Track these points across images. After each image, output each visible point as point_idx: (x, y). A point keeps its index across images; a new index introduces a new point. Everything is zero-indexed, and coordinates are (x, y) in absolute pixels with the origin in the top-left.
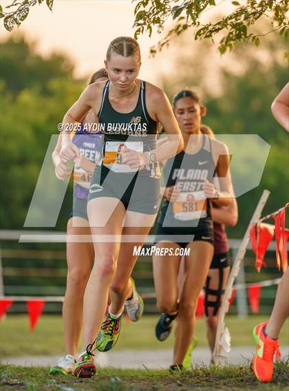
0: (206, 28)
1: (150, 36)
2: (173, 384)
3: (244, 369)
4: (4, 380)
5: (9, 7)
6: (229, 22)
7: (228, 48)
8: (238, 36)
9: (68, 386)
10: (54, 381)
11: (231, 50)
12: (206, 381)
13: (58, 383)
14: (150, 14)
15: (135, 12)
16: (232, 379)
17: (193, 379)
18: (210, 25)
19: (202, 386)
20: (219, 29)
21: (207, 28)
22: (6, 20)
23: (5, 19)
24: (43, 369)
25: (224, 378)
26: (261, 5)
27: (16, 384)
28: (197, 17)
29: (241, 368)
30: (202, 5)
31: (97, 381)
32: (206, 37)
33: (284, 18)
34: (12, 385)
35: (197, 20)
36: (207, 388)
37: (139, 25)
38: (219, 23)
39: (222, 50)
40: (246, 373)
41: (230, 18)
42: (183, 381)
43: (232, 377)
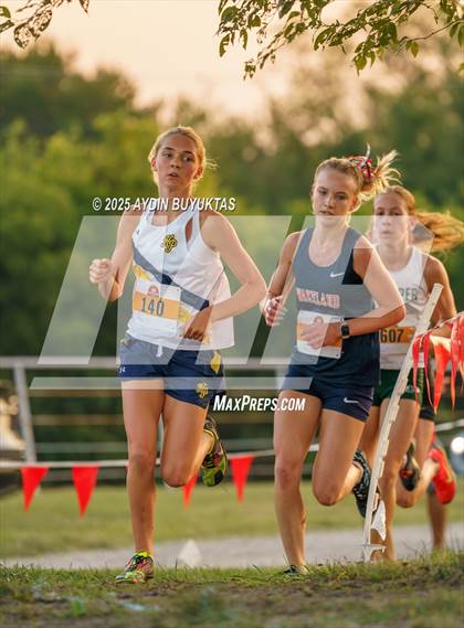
0: (331, 29)
1: (244, 46)
2: (299, 593)
3: (409, 566)
4: (37, 595)
5: (20, 10)
6: (367, 19)
7: (369, 60)
8: (383, 42)
9: (135, 602)
10: (113, 594)
11: (373, 61)
12: (350, 586)
13: (119, 598)
14: (244, 11)
15: (220, 9)
16: (390, 582)
17: (330, 584)
18: (338, 25)
19: (347, 596)
20: (353, 31)
21: (334, 31)
22: (16, 32)
23: (16, 29)
24: (97, 575)
25: (374, 580)
27: (54, 601)
28: (318, 12)
29: (405, 564)
31: (180, 592)
32: (332, 44)
33: (455, 10)
34: (49, 602)
35: (318, 18)
36: (352, 599)
37: (226, 29)
38: (352, 22)
39: (360, 64)
40: (412, 572)
41: (370, 12)
42: (315, 588)
43: (390, 579)
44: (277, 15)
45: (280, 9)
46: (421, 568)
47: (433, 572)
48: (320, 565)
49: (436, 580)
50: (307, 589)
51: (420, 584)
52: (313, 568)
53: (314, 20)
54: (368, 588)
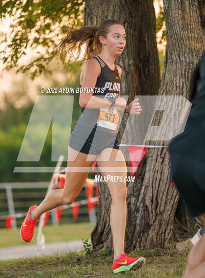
0: (22, 68)
6: (35, 63)
7: (35, 78)
8: (41, 72)
12: (31, 266)
16: (45, 264)
17: (24, 266)
18: (24, 66)
19: (29, 270)
20: (29, 68)
25: (41, 264)
26: (53, 53)
28: (17, 61)
29: (51, 257)
30: (19, 55)
32: (22, 73)
35: (17, 64)
36: (31, 271)
38: (29, 65)
39: (33, 78)
40: (53, 260)
41: (35, 61)
42: (19, 267)
43: (45, 263)
44: (3, 63)
45: (4, 60)
46: (56, 259)
47: (61, 260)
48: (21, 259)
49: (62, 263)
50: (16, 268)
51: (56, 265)
52: (18, 260)
53: (15, 64)
54: (38, 267)
